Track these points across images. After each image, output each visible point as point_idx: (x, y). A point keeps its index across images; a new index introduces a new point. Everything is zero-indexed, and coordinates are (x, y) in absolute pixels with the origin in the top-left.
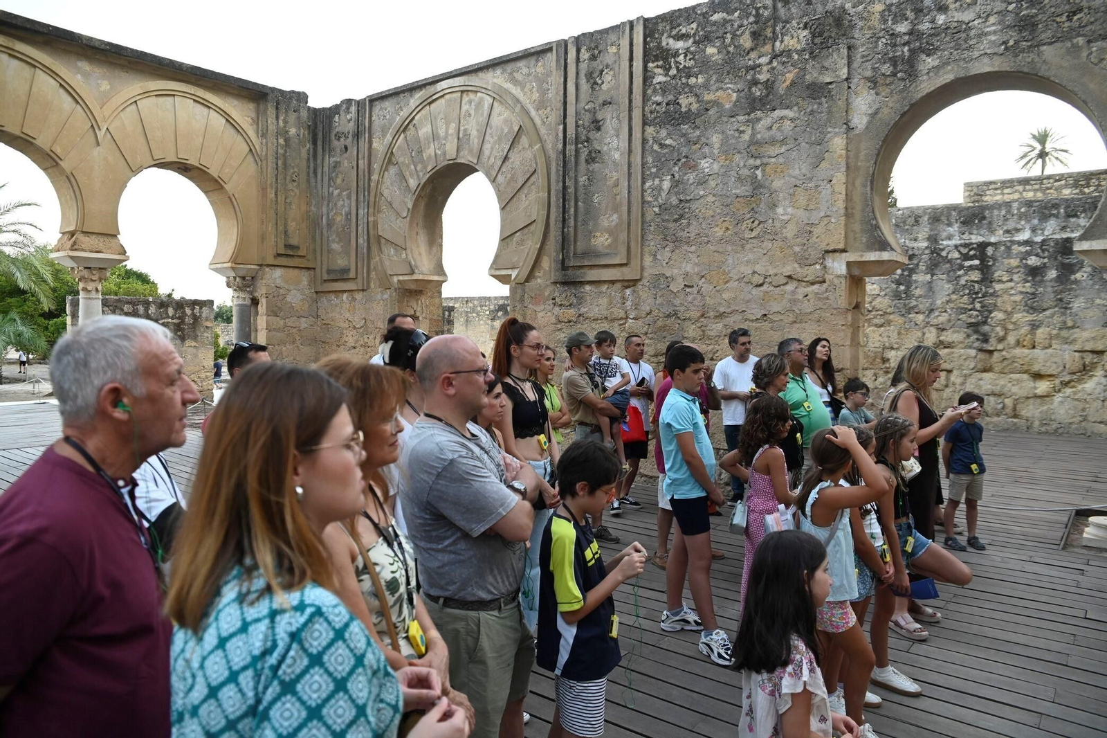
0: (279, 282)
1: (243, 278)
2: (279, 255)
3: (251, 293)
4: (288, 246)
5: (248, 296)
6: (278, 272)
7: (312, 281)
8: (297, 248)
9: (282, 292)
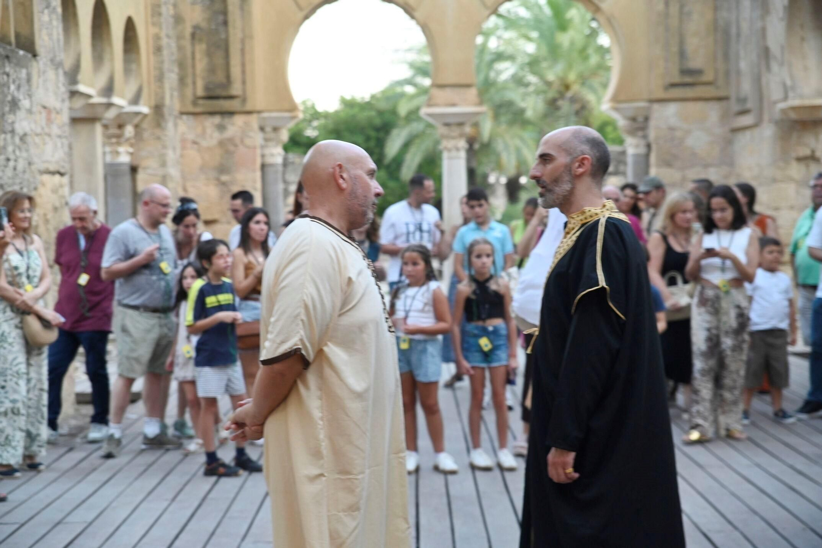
0: (673, 121)
1: (634, 119)
2: (674, 85)
3: (645, 137)
4: (685, 72)
5: (642, 142)
6: (671, 110)
7: (725, 116)
8: (699, 72)
9: (678, 134)
